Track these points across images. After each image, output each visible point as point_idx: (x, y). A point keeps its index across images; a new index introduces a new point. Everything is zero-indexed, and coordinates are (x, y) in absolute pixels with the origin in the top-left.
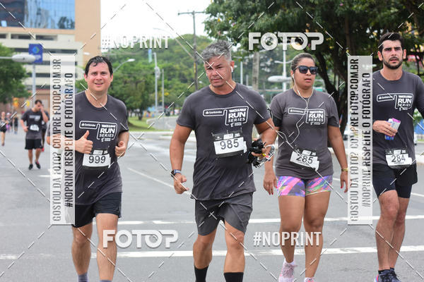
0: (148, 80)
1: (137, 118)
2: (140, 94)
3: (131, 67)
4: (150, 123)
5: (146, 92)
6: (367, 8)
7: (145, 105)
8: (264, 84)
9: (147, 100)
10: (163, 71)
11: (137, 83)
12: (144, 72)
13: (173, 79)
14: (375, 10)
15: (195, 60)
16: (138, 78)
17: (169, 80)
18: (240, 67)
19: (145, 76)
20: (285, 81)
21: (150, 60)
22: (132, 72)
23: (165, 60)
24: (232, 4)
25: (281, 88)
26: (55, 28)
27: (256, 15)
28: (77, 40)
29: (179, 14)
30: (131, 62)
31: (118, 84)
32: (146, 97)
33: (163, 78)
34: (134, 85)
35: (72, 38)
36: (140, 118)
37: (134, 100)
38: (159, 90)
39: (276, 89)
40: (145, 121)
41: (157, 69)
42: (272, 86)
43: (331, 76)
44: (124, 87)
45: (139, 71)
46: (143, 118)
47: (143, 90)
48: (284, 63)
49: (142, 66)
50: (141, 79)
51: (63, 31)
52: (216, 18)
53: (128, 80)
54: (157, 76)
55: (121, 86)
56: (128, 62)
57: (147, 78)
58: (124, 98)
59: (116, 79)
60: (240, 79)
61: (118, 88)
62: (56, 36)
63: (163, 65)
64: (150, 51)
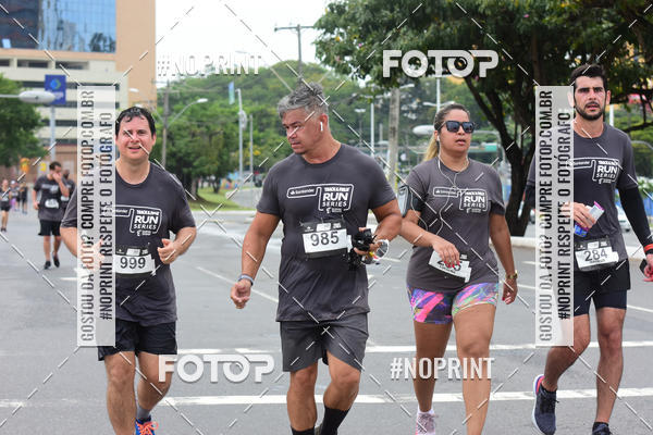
0: (228, 132)
1: (212, 189)
2: (216, 153)
3: (203, 112)
5: (225, 149)
6: (566, 21)
7: (224, 170)
8: (407, 137)
9: (227, 162)
10: (251, 117)
11: (211, 137)
12: (223, 119)
13: (267, 130)
14: (578, 24)
16: (212, 127)
17: (261, 131)
18: (370, 111)
19: (224, 125)
21: (231, 101)
22: (204, 119)
23: (254, 100)
24: (357, 16)
26: (84, 51)
27: (394, 31)
28: (119, 68)
29: (276, 30)
30: (203, 104)
31: (183, 137)
32: (225, 158)
33: (251, 128)
34: (207, 138)
35: (111, 66)
36: (216, 191)
37: (207, 163)
38: (245, 146)
40: (224, 195)
41: (242, 114)
42: (420, 141)
43: (510, 125)
44: (191, 142)
45: (214, 117)
46: (221, 191)
47: (221, 146)
48: (439, 105)
49: (219, 110)
50: (218, 130)
51: (97, 54)
52: (333, 36)
53: (198, 131)
54: (242, 126)
55: (186, 140)
56: (198, 104)
57: (226, 127)
58: (191, 159)
59: (179, 129)
60: (370, 131)
61: (181, 143)
62: (86, 64)
63: (251, 108)
64: (232, 85)
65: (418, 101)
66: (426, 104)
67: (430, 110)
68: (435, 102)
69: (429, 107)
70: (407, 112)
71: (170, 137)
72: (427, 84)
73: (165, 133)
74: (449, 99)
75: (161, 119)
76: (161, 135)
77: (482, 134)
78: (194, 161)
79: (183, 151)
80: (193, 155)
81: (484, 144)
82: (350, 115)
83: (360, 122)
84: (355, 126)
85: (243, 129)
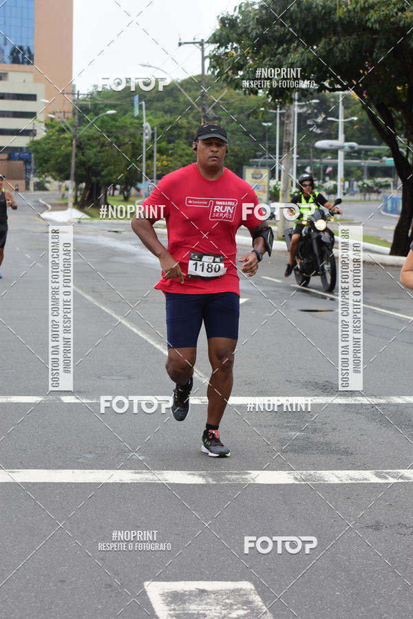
0: (136, 142)
1: (122, 197)
2: (124, 163)
3: (114, 122)
5: (134, 159)
7: (132, 180)
8: (311, 150)
10: (155, 128)
12: (132, 130)
13: (177, 141)
15: (202, 114)
16: (121, 138)
17: (169, 142)
18: (276, 124)
19: (132, 135)
20: (342, 148)
21: (137, 112)
22: (114, 130)
23: (166, 112)
24: (249, 30)
25: (337, 158)
26: (5, 63)
27: (285, 46)
28: (36, 80)
29: (180, 44)
30: (113, 114)
31: (93, 147)
33: (156, 140)
34: (115, 149)
35: (29, 77)
36: (126, 198)
37: (115, 172)
38: (150, 157)
39: (328, 160)
40: (133, 203)
41: (146, 124)
42: (324, 154)
44: (99, 152)
45: (123, 128)
46: (130, 199)
47: (129, 156)
48: (341, 120)
49: (128, 121)
50: (127, 140)
51: (16, 66)
52: (227, 51)
53: (107, 141)
54: (146, 138)
55: (94, 150)
56: (108, 115)
57: (135, 138)
58: (100, 168)
59: (89, 140)
60: (275, 144)
61: (91, 153)
62: (5, 74)
63: (162, 120)
64: (136, 98)
65: (323, 116)
66: (329, 119)
67: (334, 124)
68: (338, 118)
69: (334, 121)
70: (312, 126)
71: (79, 147)
72: (332, 100)
73: (74, 142)
74: (352, 114)
75: (71, 128)
76: (71, 145)
77: (384, 149)
78: (103, 170)
79: (92, 160)
80: (102, 165)
81: (384, 158)
82: (258, 128)
83: (267, 137)
84: (263, 139)
85: (146, 140)
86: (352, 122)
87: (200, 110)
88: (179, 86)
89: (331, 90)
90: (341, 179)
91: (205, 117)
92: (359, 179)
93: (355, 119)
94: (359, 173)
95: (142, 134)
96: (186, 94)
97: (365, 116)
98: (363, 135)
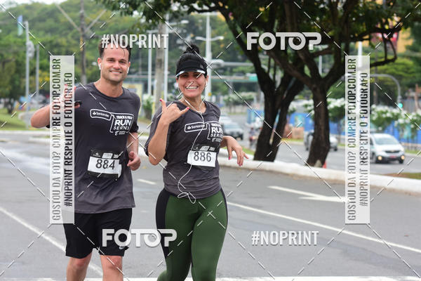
0: (20, 59)
1: (6, 111)
2: (8, 78)
4: (23, 118)
5: (17, 76)
7: (16, 93)
9: (19, 87)
10: (38, 47)
11: (4, 64)
12: (15, 48)
15: (81, 34)
16: (5, 56)
19: (16, 53)
21: (20, 32)
23: (47, 32)
32: (17, 83)
34: (1, 65)
36: (10, 112)
38: (33, 73)
40: (17, 115)
41: (29, 43)
45: (7, 46)
46: (14, 112)
47: (13, 71)
48: (208, 40)
50: (11, 57)
54: (29, 55)
57: (19, 56)
60: (147, 61)
63: (44, 39)
64: (20, 19)
65: (192, 35)
66: (198, 38)
67: (202, 44)
68: (205, 37)
69: (200, 41)
70: (182, 45)
72: (200, 21)
74: (219, 34)
77: (247, 66)
81: (248, 75)
83: (140, 55)
84: (137, 57)
85: (30, 58)
86: (218, 42)
87: (79, 29)
88: (60, 8)
89: (199, 11)
90: (209, 94)
91: (84, 36)
92: (225, 93)
93: (221, 38)
94: (225, 88)
95: (25, 52)
96: (66, 15)
97: (230, 35)
98: (229, 53)
